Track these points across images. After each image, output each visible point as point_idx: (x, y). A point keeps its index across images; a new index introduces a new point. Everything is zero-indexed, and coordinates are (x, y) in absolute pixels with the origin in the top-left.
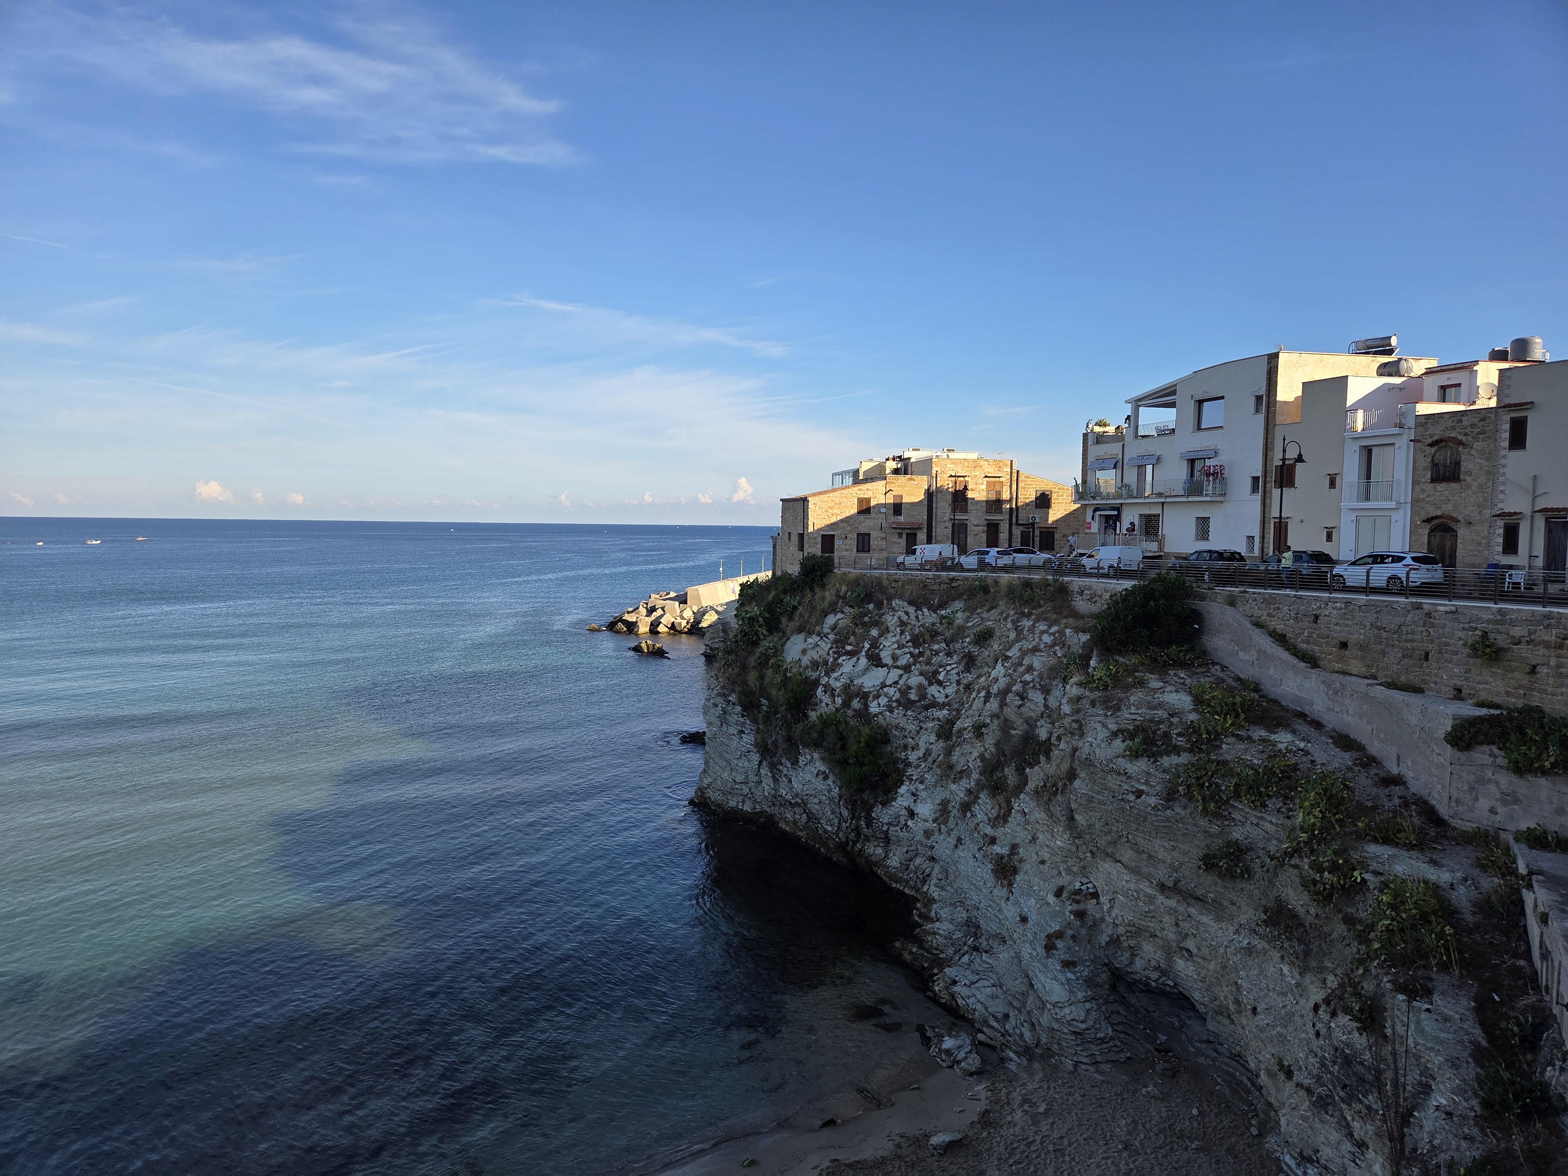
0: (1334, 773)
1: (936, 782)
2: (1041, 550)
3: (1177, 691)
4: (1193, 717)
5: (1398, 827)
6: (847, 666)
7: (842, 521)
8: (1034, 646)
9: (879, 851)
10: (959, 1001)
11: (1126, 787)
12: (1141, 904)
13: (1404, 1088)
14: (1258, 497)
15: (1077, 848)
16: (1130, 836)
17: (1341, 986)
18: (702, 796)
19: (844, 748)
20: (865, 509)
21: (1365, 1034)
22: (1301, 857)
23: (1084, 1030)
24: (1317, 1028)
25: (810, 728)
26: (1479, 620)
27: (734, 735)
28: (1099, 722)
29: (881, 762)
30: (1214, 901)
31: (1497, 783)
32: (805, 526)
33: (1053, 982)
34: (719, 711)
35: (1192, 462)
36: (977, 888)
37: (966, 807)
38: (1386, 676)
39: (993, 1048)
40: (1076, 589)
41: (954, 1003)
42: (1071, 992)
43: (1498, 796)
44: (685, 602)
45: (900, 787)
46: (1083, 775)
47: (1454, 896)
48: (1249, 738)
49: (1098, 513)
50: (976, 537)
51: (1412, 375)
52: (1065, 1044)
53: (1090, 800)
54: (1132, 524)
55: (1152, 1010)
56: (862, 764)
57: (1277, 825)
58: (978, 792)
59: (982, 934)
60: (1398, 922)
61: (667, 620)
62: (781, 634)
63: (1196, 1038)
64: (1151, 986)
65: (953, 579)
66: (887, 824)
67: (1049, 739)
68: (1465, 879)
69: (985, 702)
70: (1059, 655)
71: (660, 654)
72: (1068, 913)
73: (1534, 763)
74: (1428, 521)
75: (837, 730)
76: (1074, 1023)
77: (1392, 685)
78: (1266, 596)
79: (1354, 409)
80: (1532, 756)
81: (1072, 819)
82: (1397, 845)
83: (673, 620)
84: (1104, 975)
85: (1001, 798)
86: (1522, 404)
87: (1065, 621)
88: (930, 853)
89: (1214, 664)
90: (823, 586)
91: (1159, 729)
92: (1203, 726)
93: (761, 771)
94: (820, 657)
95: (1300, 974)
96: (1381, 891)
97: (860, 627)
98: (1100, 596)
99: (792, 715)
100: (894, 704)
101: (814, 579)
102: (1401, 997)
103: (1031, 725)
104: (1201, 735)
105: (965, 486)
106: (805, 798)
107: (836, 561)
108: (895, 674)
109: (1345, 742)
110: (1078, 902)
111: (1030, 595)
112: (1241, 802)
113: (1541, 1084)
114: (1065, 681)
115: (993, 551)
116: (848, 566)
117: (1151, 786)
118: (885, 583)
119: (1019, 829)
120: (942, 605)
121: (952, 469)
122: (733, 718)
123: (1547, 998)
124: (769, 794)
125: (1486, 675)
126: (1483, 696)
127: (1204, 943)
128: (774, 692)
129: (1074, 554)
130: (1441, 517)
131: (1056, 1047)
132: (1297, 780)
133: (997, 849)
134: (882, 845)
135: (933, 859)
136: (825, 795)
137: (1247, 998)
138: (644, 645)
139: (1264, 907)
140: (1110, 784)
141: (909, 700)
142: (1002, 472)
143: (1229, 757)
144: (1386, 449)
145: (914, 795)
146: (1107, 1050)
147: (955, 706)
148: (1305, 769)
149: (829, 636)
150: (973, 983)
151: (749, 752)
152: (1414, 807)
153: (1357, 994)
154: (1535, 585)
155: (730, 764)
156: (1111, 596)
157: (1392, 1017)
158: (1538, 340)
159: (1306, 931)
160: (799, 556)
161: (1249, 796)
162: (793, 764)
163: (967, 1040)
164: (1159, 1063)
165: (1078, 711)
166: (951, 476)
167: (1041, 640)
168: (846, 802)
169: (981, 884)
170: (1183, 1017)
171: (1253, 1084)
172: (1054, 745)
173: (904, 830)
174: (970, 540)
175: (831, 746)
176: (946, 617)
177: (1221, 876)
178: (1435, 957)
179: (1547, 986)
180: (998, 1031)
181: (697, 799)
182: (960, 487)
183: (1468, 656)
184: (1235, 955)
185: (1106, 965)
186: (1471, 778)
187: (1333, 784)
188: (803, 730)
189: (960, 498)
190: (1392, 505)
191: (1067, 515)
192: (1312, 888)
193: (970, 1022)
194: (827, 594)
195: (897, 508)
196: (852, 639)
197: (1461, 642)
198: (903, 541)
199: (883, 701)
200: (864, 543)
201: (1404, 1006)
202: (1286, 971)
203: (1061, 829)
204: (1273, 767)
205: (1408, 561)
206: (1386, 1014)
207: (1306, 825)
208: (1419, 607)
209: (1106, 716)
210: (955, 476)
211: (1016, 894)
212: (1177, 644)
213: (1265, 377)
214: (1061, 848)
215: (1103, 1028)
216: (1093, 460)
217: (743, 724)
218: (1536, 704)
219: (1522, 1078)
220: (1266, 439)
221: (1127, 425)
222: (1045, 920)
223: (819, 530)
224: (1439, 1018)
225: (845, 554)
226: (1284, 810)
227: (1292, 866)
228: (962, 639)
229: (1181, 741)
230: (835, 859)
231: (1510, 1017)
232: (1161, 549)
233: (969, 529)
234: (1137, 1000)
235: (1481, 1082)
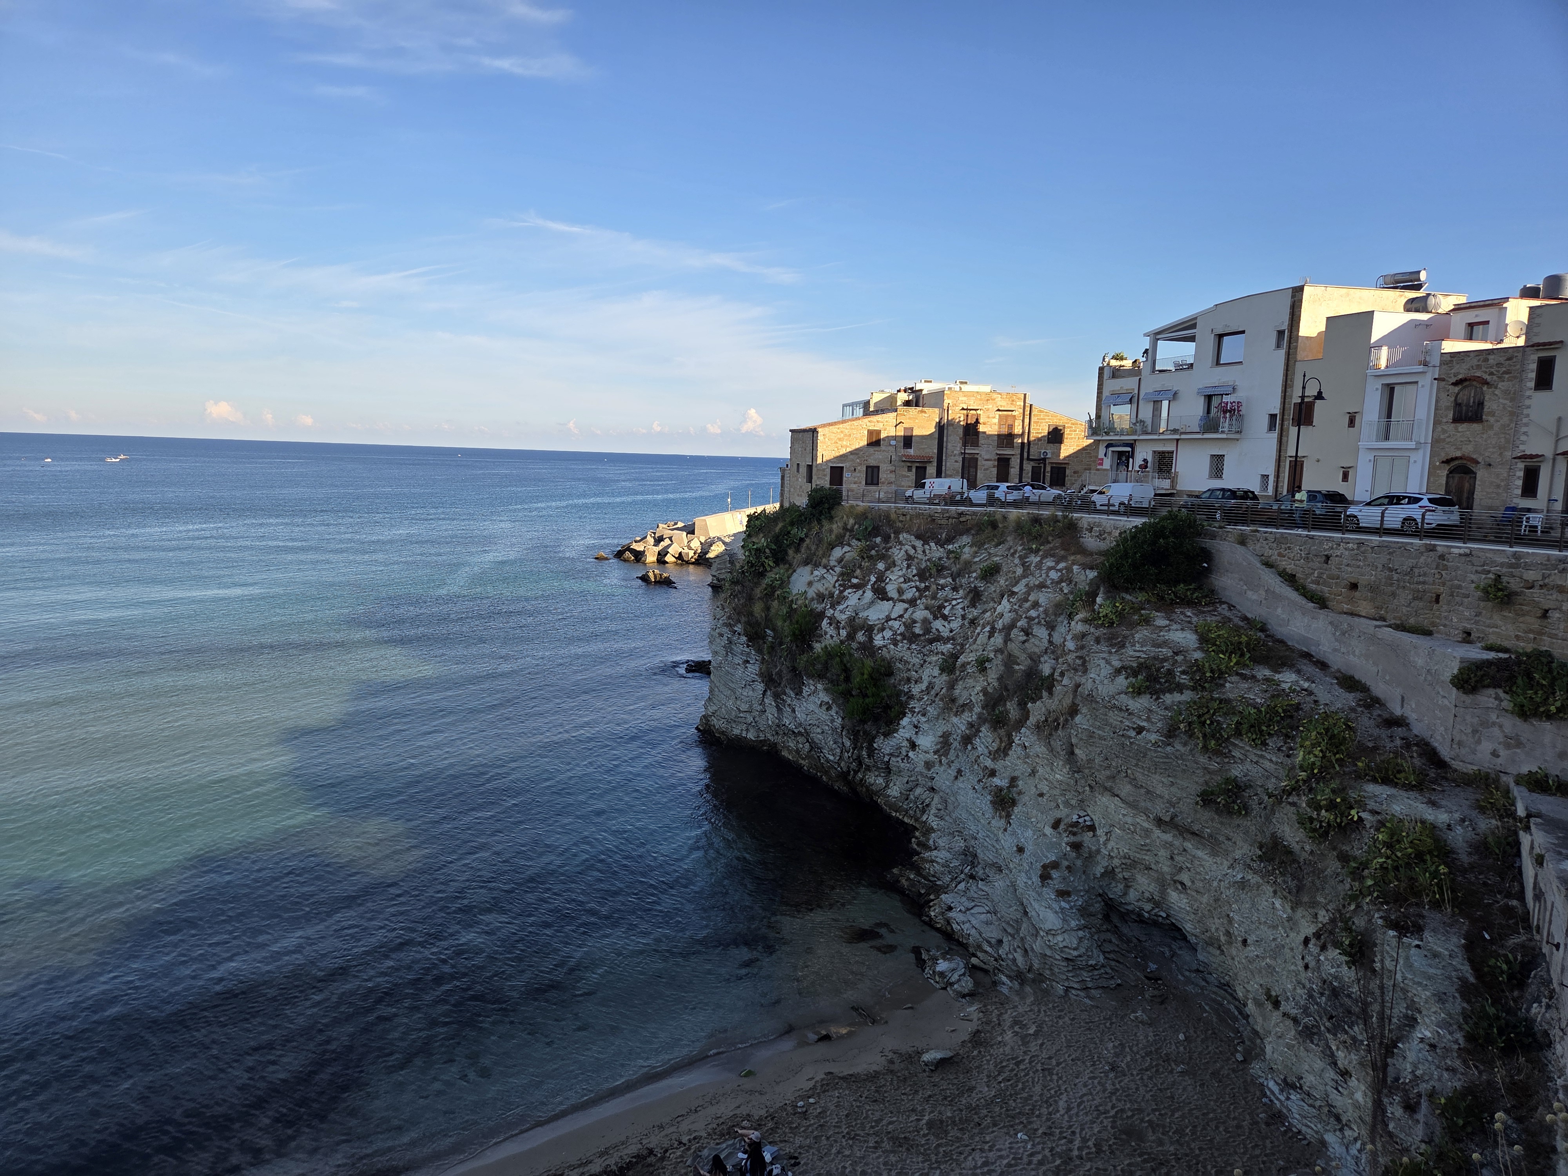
0: (1337, 713)
1: (939, 715)
2: (1051, 486)
3: (1182, 629)
4: (1198, 655)
5: (1397, 768)
6: (853, 599)
7: (851, 453)
8: (1041, 582)
9: (880, 781)
10: (955, 926)
11: (1127, 723)
12: (1137, 837)
13: (1390, 1020)
14: (1275, 435)
15: (1076, 782)
16: (1129, 771)
17: (1333, 921)
18: (706, 724)
19: (847, 679)
20: (875, 442)
21: (1353, 968)
22: (1298, 795)
23: (1076, 957)
24: (1306, 961)
25: (815, 659)
26: (1493, 563)
27: (739, 664)
28: (1104, 658)
29: (884, 694)
30: (1210, 836)
31: (1501, 727)
32: (814, 457)
33: (1048, 910)
34: (724, 641)
35: (1209, 398)
36: (975, 818)
37: (967, 740)
38: (1394, 618)
39: (986, 972)
40: (1086, 526)
41: (949, 928)
42: (1064, 920)
43: (1501, 740)
44: (693, 532)
45: (902, 719)
46: (1084, 710)
47: (1450, 836)
48: (1253, 677)
49: (1111, 449)
50: (987, 471)
51: (1439, 311)
52: (1056, 970)
53: (1091, 735)
54: (1145, 460)
55: (1144, 939)
56: (865, 696)
57: (1277, 763)
58: (980, 725)
59: (979, 863)
60: (1393, 860)
61: (674, 550)
62: (787, 566)
63: (1186, 967)
64: (1144, 916)
65: (961, 514)
66: (888, 755)
67: (1052, 674)
68: (1463, 820)
69: (989, 637)
70: (1066, 591)
71: (667, 583)
72: (1064, 845)
73: (1539, 707)
74: (1447, 462)
75: (842, 661)
76: (1067, 950)
77: (1401, 627)
78: (1278, 536)
79: (1379, 345)
80: (1538, 700)
81: (1072, 753)
82: (1396, 785)
83: (680, 550)
84: (1097, 905)
85: (1002, 732)
86: (1550, 344)
87: (1072, 558)
88: (930, 784)
89: (1222, 603)
90: (831, 519)
91: (1163, 667)
92: (1207, 665)
93: (765, 700)
94: (826, 589)
95: (1292, 908)
96: (1377, 830)
97: (866, 560)
98: (1110, 533)
99: (797, 646)
100: (899, 638)
101: (821, 512)
102: (1392, 933)
103: (1034, 661)
104: (1204, 673)
105: (977, 419)
106: (809, 728)
107: (844, 493)
108: (900, 608)
109: (1349, 683)
110: (1074, 834)
111: (1038, 531)
112: (1242, 740)
113: (1526, 1020)
114: (1070, 617)
115: (1003, 486)
116: (857, 499)
117: (1153, 723)
118: (893, 516)
119: (1019, 762)
120: (950, 540)
121: (964, 402)
122: (739, 648)
123: (1537, 937)
124: (773, 723)
125: (1497, 619)
126: (1492, 640)
127: (1198, 877)
128: (779, 623)
129: (1085, 490)
130: (1461, 458)
131: (1048, 972)
132: (1299, 720)
133: (996, 781)
134: (882, 775)
135: (932, 789)
136: (828, 725)
137: (1238, 930)
138: (651, 575)
139: (1260, 843)
140: (1111, 721)
141: (914, 634)
142: (1015, 405)
143: (1231, 696)
144: (1409, 387)
145: (916, 727)
146: (1097, 977)
147: (960, 641)
148: (1308, 708)
149: (836, 569)
150: (968, 909)
151: (753, 681)
152: (1415, 748)
153: (1348, 929)
154: (1551, 528)
155: (735, 693)
156: (1120, 534)
157: (1382, 952)
159: (1300, 867)
160: (808, 487)
161: (1250, 735)
162: (797, 694)
163: (961, 963)
164: (1148, 990)
165: (1082, 647)
166: (963, 409)
167: (1047, 576)
168: (849, 733)
169: (980, 814)
170: (1174, 947)
171: (1241, 1013)
172: (1057, 681)
173: (905, 761)
174: (980, 475)
175: (835, 677)
176: (953, 552)
177: (1218, 812)
178: (1427, 895)
179: (1538, 925)
180: (991, 956)
181: (702, 725)
182: (971, 421)
183: (1479, 599)
184: (1229, 888)
185: (1100, 895)
186: (1476, 721)
187: (1335, 725)
188: (807, 661)
189: (971, 431)
190: (1412, 445)
191: (1079, 451)
192: (1308, 825)
193: (965, 946)
194: (834, 526)
195: (908, 441)
196: (858, 572)
197: (1473, 585)
198: (912, 475)
199: (888, 634)
200: (872, 476)
201: (1394, 942)
202: (1278, 905)
203: (1061, 763)
204: (1276, 706)
205: (1425, 502)
206: (1376, 949)
207: (1306, 764)
208: (1433, 549)
209: (1110, 653)
210: (967, 409)
211: (1013, 825)
212: (1185, 582)
213: (1288, 310)
214: (1060, 782)
215: (1095, 955)
216: (1108, 394)
217: (749, 654)
218: (1545, 648)
219: (1507, 1014)
220: (1286, 375)
221: (1144, 359)
222: (1041, 850)
223: (828, 461)
224: (1428, 954)
225: (854, 486)
226: (1284, 749)
227: (1290, 803)
228: (969, 574)
229: (1184, 679)
230: (836, 787)
231: (1499, 955)
232: (1173, 486)
233: (979, 463)
234: (1130, 930)
235: (1466, 1017)
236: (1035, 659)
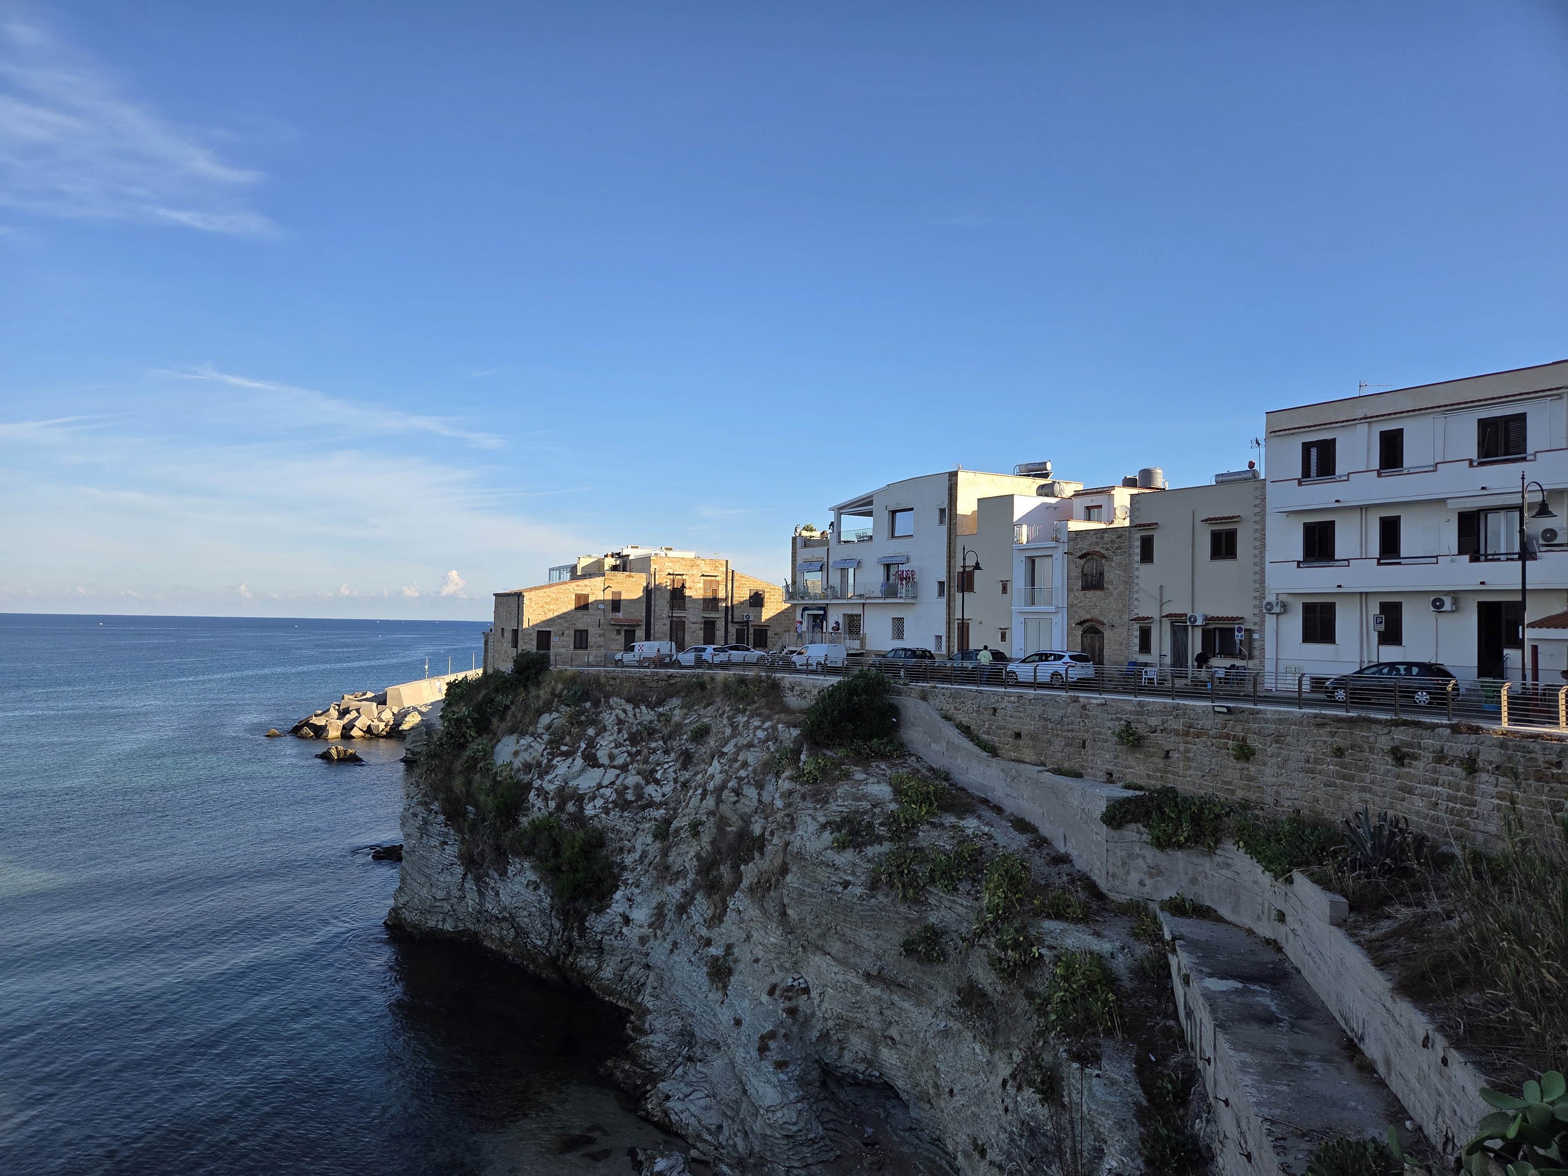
0: (1013, 854)
1: (652, 885)
2: (754, 647)
3: (878, 782)
4: (893, 806)
5: (1067, 903)
6: (562, 767)
7: (559, 617)
8: (749, 742)
9: (592, 963)
10: (673, 1117)
11: (834, 879)
12: (849, 995)
13: (1082, 1154)
14: (944, 600)
15: (790, 943)
16: (838, 928)
17: (1025, 1059)
18: (395, 918)
19: (557, 854)
20: (583, 605)
21: (1046, 1105)
22: (987, 937)
23: (796, 1132)
24: (1005, 1104)
25: (521, 835)
26: (1123, 711)
27: (435, 847)
28: (810, 815)
29: (596, 867)
30: (914, 986)
31: (1144, 858)
32: (520, 621)
33: (766, 1085)
34: (419, 821)
35: (888, 566)
36: (692, 994)
37: (682, 909)
38: (1052, 763)
39: (706, 1163)
40: (787, 685)
41: (667, 1120)
42: (783, 1093)
43: (1145, 870)
44: (384, 703)
45: (615, 892)
46: (794, 869)
47: (1114, 964)
48: (942, 824)
49: (806, 612)
50: (694, 634)
51: (1064, 496)
52: (777, 1150)
53: (801, 893)
54: (837, 623)
55: (860, 1103)
56: (576, 871)
57: (967, 907)
58: (695, 893)
59: (697, 1042)
60: (1070, 993)
61: (362, 722)
62: (491, 735)
63: (900, 1127)
64: (858, 1078)
65: (671, 676)
66: (601, 933)
67: (763, 834)
68: (1123, 948)
69: (702, 800)
70: (772, 750)
71: (354, 760)
72: (780, 1011)
73: (1171, 838)
74: (1081, 623)
75: (550, 835)
76: (787, 1126)
77: (1058, 771)
78: (953, 691)
79: (1020, 524)
80: (1170, 832)
81: (784, 914)
82: (1066, 920)
83: (369, 722)
84: (814, 1073)
85: (716, 897)
86: (1149, 525)
87: (777, 716)
88: (645, 960)
89: (911, 755)
90: (538, 684)
91: (863, 820)
92: (902, 815)
93: (465, 884)
94: (534, 759)
95: (990, 1051)
96: (1055, 964)
97: (576, 726)
98: (809, 692)
99: (502, 822)
100: (610, 806)
101: (528, 677)
102: (1075, 1065)
103: (746, 822)
104: (900, 824)
105: (683, 584)
106: (514, 911)
107: (552, 658)
108: (611, 774)
109: (1022, 825)
110: (790, 999)
111: (744, 691)
112: (936, 887)
113: (1192, 1136)
114: (778, 775)
115: (710, 648)
116: (565, 663)
117: (857, 876)
118: (603, 680)
119: (734, 928)
120: (660, 703)
121: (670, 567)
122: (435, 829)
123: (1192, 1054)
124: (473, 909)
125: (1131, 761)
126: (1130, 779)
127: (906, 1030)
128: (482, 798)
129: (786, 651)
130: (1090, 620)
131: (768, 1154)
132: (983, 863)
133: (713, 951)
134: (595, 956)
135: (648, 967)
136: (535, 906)
137: (945, 1081)
138: (333, 752)
139: (958, 988)
140: (819, 877)
141: (626, 800)
142: (719, 571)
143: (924, 844)
144: (1046, 559)
145: (629, 900)
146: (817, 1151)
147: (672, 805)
148: (989, 852)
149: (544, 737)
150: (687, 1096)
151: (452, 864)
152: (1079, 883)
153: (1039, 1066)
154: (1165, 680)
155: (430, 880)
156: (819, 692)
157: (1068, 1086)
158: (1159, 471)
159: (994, 1009)
160: (513, 653)
161: (942, 881)
162: (501, 875)
163: (680, 1158)
164: (867, 1157)
165: (790, 805)
166: (669, 574)
167: (755, 735)
168: (558, 913)
169: (696, 989)
170: (888, 1107)
171: (952, 1167)
172: (768, 840)
173: (619, 938)
174: (687, 637)
175: (543, 853)
176: (663, 714)
177: (920, 961)
178: (1101, 1024)
179: (1192, 1042)
180: (711, 1144)
181: (391, 920)
182: (678, 585)
183: (1116, 744)
184: (934, 1038)
185: (817, 1061)
186: (1124, 853)
187: (1013, 865)
188: (513, 837)
189: (677, 595)
190: (1052, 609)
191: (778, 614)
192: (998, 966)
193: (683, 1137)
194: (542, 692)
195: (616, 604)
196: (568, 738)
197: (1110, 731)
198: (621, 638)
199: (599, 802)
200: (581, 639)
201: (1078, 1074)
202: (978, 1050)
203: (774, 925)
204: (963, 852)
205: (1067, 659)
206: (1063, 1083)
207: (991, 906)
208: (1076, 700)
209: (815, 809)
210: (673, 574)
211: (731, 997)
212: (878, 737)
213: (947, 492)
214: (774, 945)
215: (814, 1127)
216: (801, 562)
217: (446, 835)
218: (1171, 785)
219: (1176, 1133)
220: (949, 548)
221: (831, 531)
222: (759, 1020)
223: (534, 626)
224: (1107, 1083)
225: (562, 650)
226: (972, 892)
227: (981, 946)
228: (679, 736)
229: (882, 831)
230: (544, 976)
231: (1164, 1076)
232: (862, 647)
233: (686, 626)
234: (846, 1095)
235: (1143, 1141)
236: (746, 820)
